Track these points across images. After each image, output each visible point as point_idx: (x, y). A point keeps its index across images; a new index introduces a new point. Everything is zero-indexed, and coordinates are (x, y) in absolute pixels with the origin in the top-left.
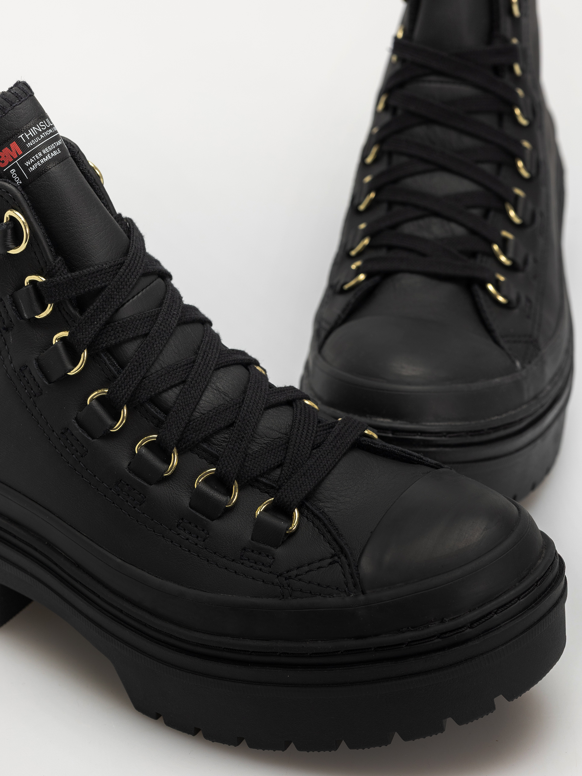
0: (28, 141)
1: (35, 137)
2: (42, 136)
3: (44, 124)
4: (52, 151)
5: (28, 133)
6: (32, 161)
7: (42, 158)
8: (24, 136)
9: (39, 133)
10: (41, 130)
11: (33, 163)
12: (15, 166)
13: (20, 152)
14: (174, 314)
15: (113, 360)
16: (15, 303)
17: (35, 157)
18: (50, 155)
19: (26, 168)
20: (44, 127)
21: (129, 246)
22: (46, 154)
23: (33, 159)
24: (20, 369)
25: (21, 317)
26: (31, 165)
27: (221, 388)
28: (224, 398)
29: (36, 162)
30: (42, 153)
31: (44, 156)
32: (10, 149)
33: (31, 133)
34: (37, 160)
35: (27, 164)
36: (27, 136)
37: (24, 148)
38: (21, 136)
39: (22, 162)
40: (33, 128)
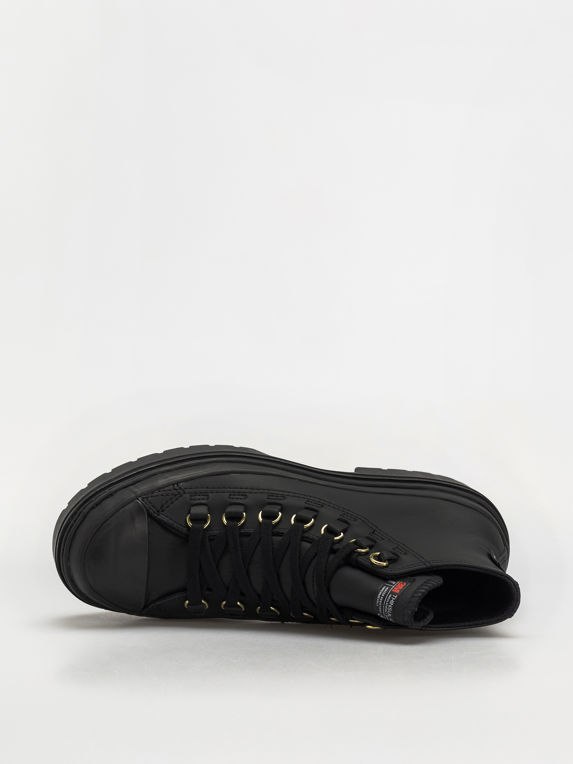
0: (392, 597)
1: (390, 601)
2: (387, 604)
6: (386, 590)
7: (382, 594)
8: (394, 597)
10: (389, 606)
11: (385, 590)
12: (394, 585)
13: (393, 591)
19: (387, 586)
22: (380, 597)
23: (385, 591)
26: (385, 589)
30: (382, 596)
32: (399, 590)
34: (383, 592)
35: (388, 588)
37: (393, 593)
39: (390, 588)
40: (392, 604)
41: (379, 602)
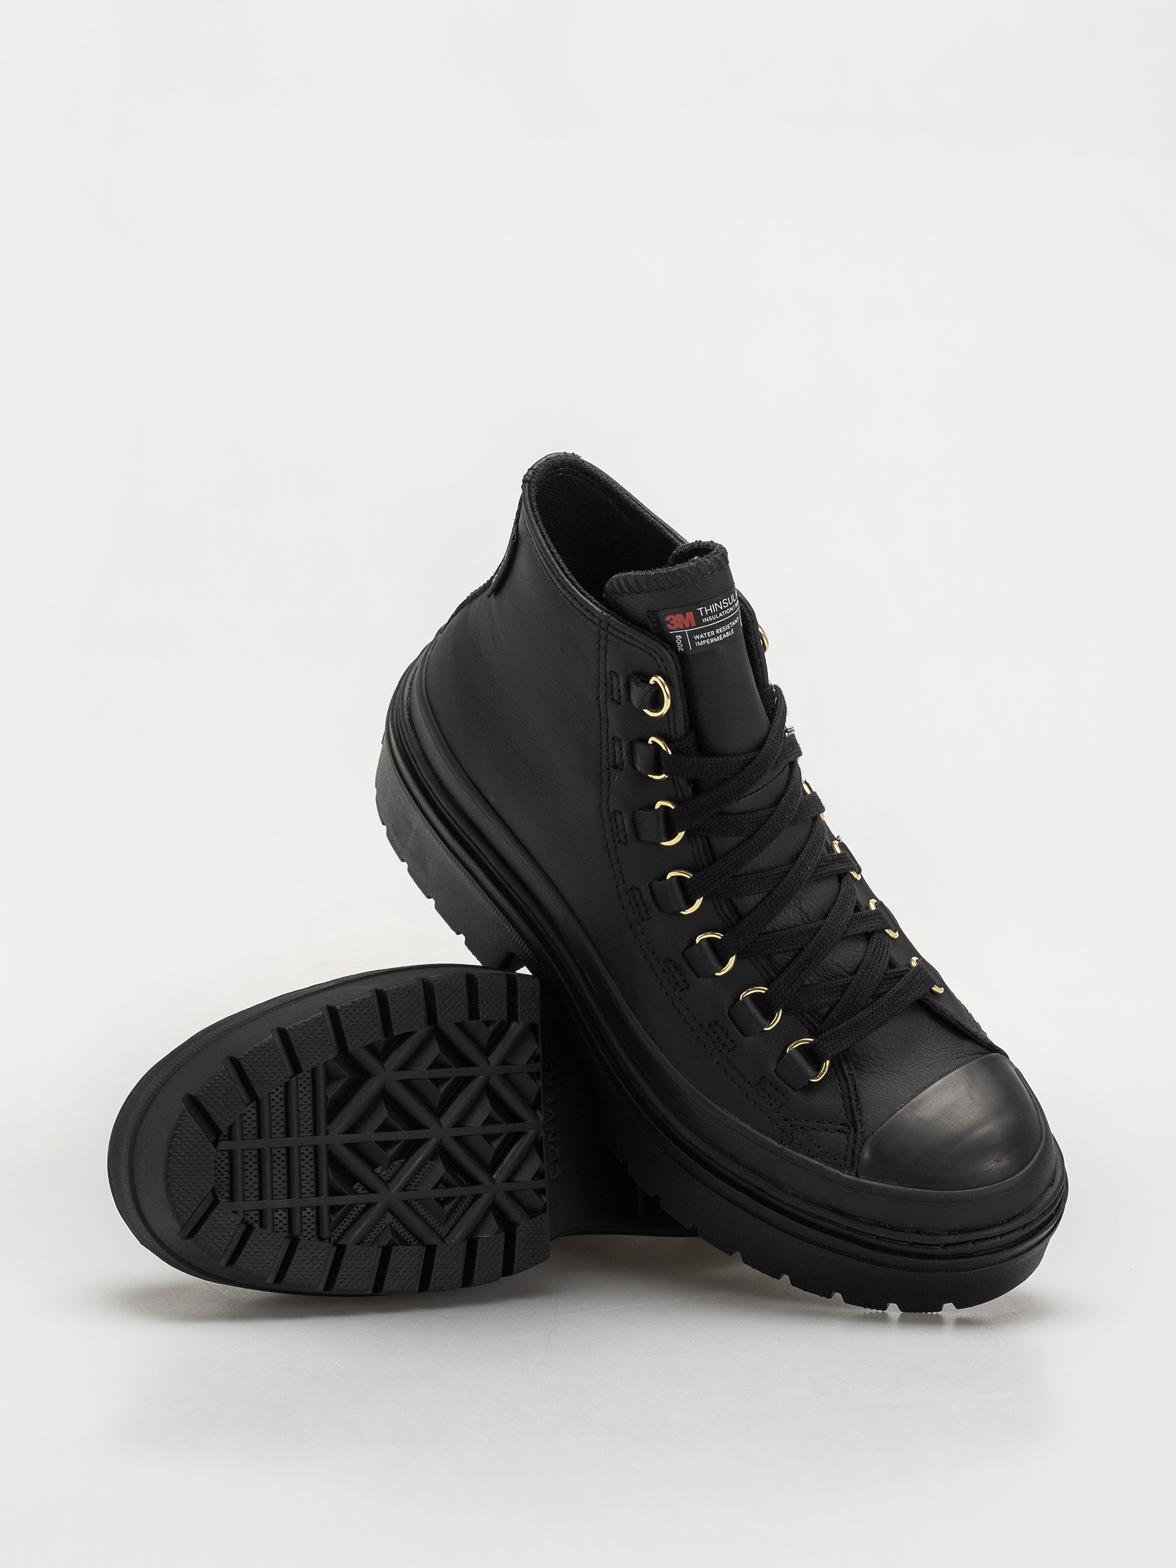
0: (705, 616)
1: (714, 614)
2: (721, 615)
3: (727, 601)
4: (725, 633)
5: (708, 608)
6: (702, 636)
7: (713, 637)
8: (703, 610)
9: (720, 611)
10: (722, 608)
11: (703, 639)
12: (683, 634)
13: (694, 624)
14: (786, 818)
15: (707, 848)
16: (631, 752)
17: (707, 635)
18: (722, 636)
19: (693, 641)
20: (726, 605)
21: (766, 738)
22: (719, 635)
23: (704, 635)
24: (614, 812)
25: (634, 766)
26: (699, 640)
27: (804, 907)
28: (802, 919)
29: (705, 639)
30: (715, 633)
31: (716, 635)
32: (685, 617)
33: (711, 609)
34: (708, 638)
35: (697, 637)
36: (706, 611)
37: (698, 620)
38: (700, 609)
39: (692, 634)
40: (716, 604)
41: (727, 631)
